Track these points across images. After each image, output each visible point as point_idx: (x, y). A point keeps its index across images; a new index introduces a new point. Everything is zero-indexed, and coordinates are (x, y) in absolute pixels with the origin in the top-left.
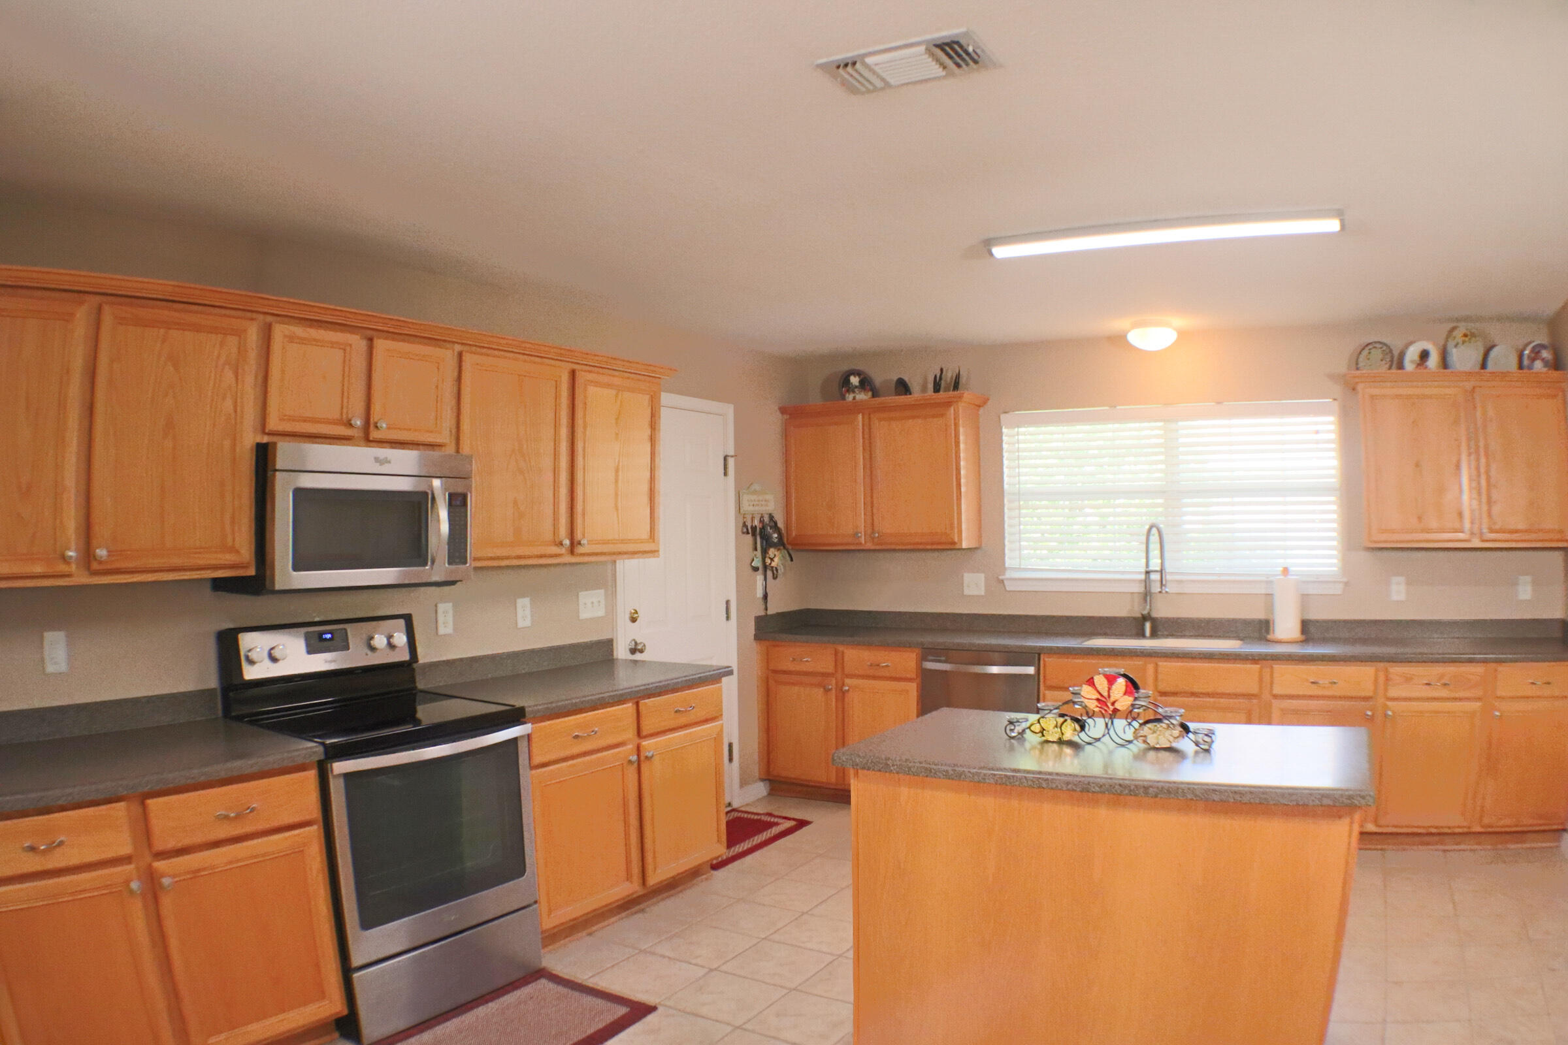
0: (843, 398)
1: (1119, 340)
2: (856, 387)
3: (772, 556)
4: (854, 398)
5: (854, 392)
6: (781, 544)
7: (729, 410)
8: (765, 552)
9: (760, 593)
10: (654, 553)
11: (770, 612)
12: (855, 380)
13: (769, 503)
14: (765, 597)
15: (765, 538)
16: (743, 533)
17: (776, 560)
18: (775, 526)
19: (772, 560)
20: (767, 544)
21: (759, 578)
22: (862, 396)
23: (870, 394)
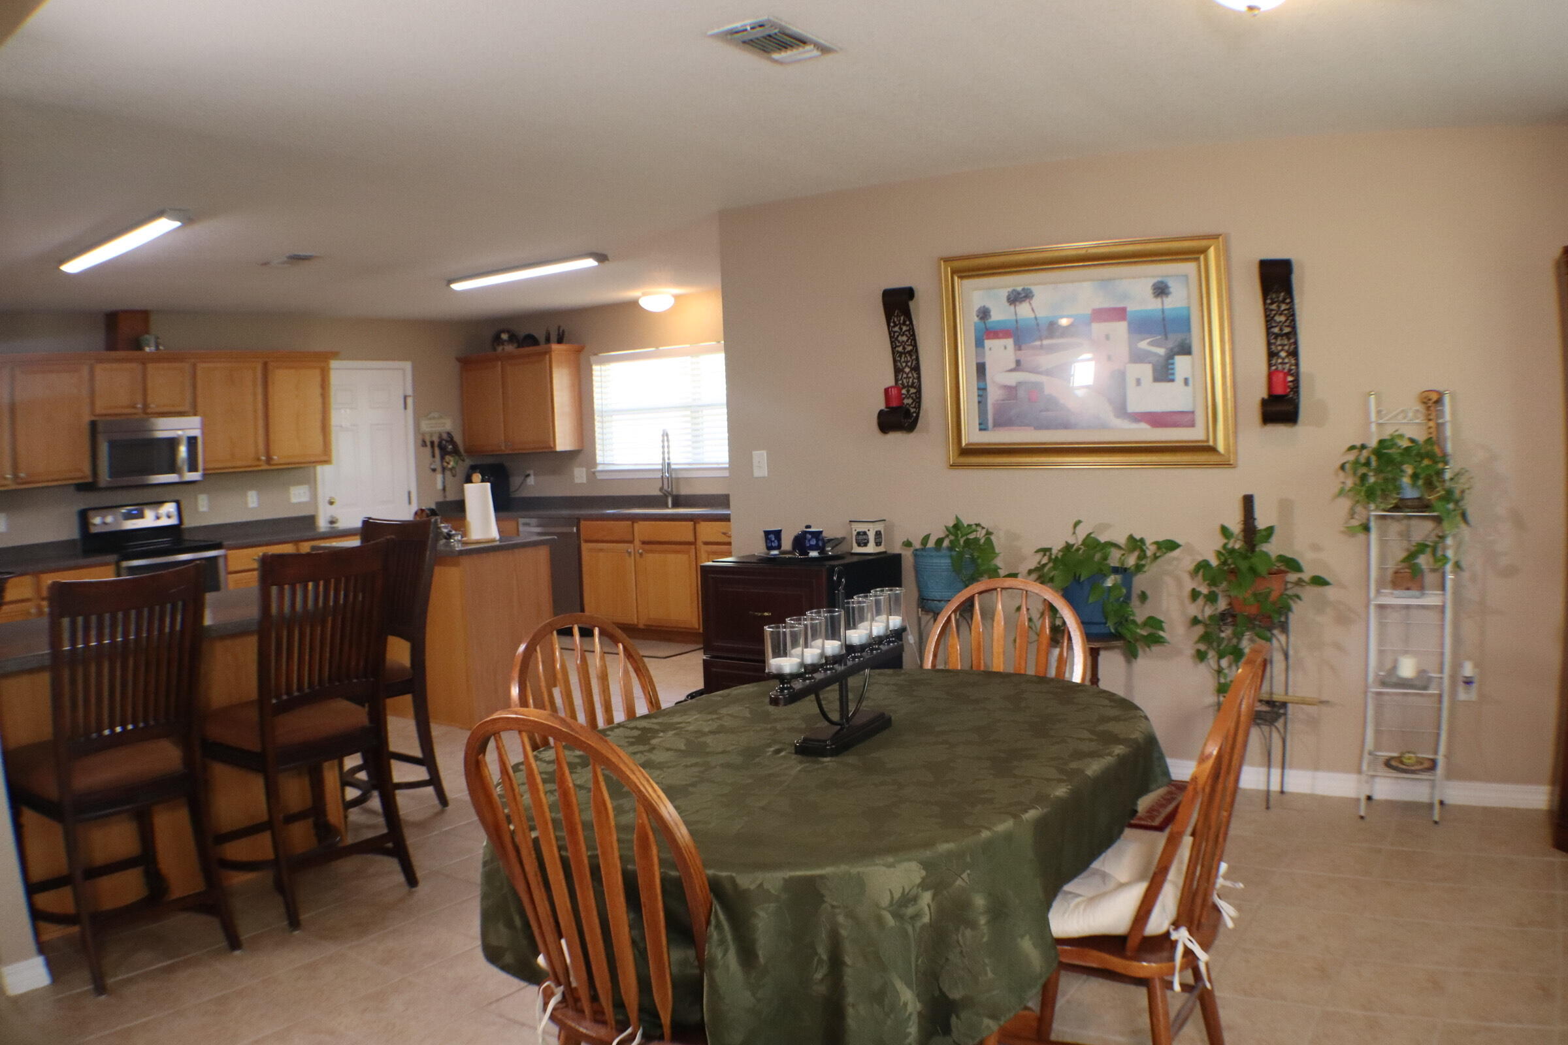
0: (495, 349)
1: (634, 304)
2: (505, 341)
3: (448, 461)
4: (503, 349)
5: (503, 344)
6: (456, 452)
7: (408, 365)
8: (442, 458)
9: (439, 486)
10: (327, 462)
11: (448, 500)
12: (504, 336)
13: (447, 425)
14: (444, 489)
15: (442, 449)
16: (423, 446)
17: (452, 463)
18: (451, 440)
19: (448, 463)
20: (444, 452)
21: (439, 477)
22: (510, 348)
23: (516, 345)
